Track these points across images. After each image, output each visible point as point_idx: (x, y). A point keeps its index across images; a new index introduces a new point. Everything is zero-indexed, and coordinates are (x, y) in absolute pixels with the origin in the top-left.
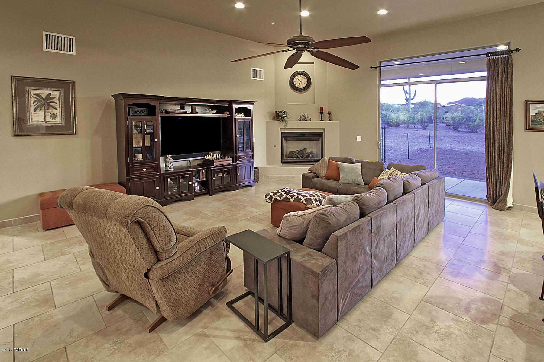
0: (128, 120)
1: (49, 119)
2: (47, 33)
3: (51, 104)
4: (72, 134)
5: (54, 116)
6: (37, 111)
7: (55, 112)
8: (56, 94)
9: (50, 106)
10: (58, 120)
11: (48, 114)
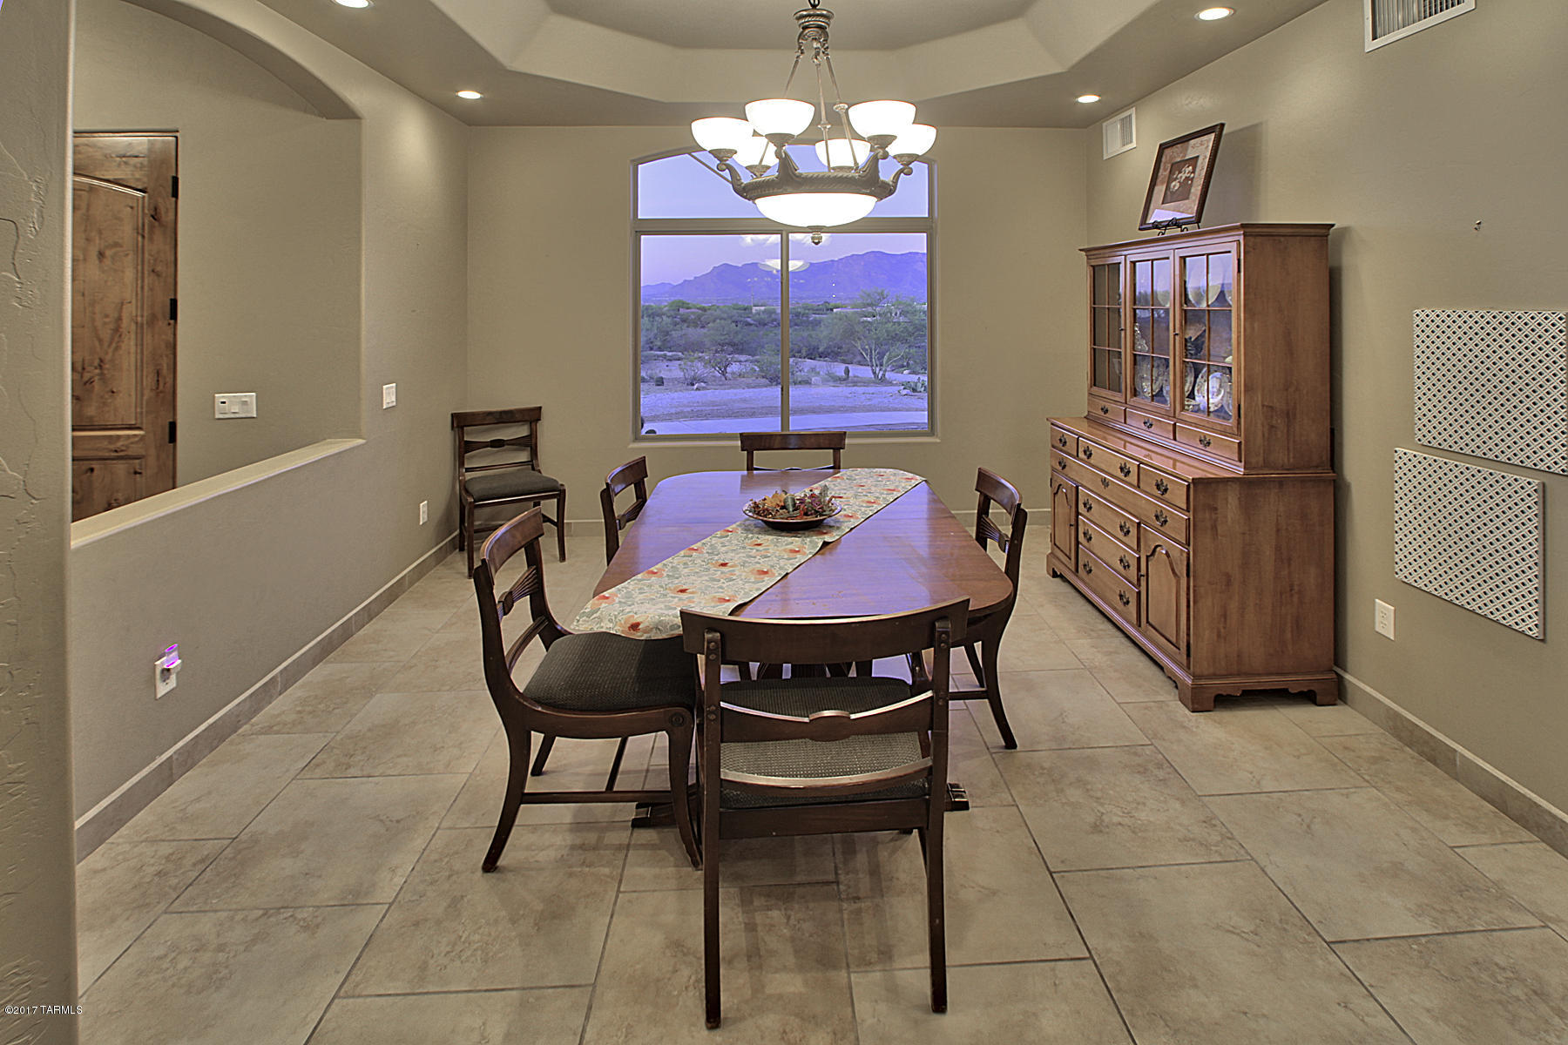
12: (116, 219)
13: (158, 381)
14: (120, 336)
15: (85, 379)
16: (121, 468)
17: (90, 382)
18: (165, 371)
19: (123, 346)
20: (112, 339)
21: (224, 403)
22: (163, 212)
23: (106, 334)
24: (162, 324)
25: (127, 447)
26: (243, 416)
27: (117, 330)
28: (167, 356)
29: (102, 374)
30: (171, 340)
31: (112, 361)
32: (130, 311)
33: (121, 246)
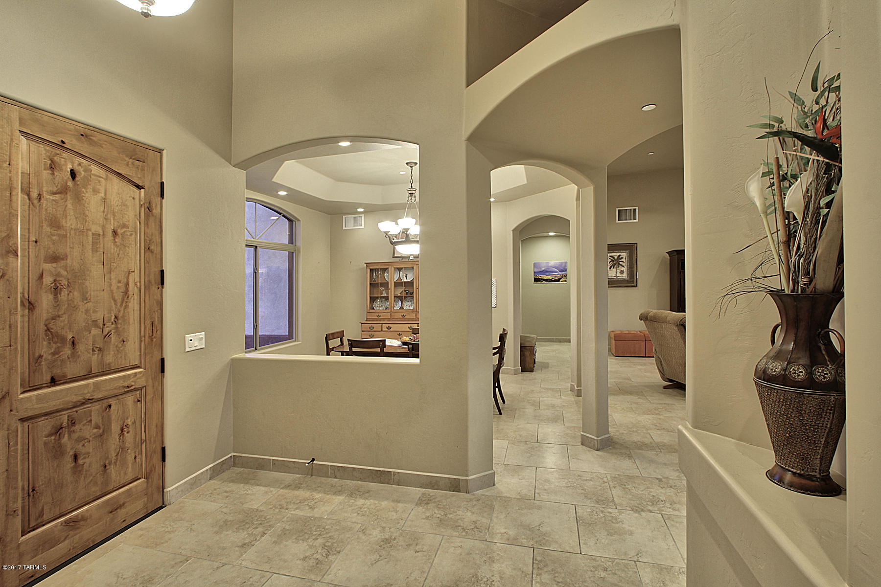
0: (680, 273)
1: (618, 274)
2: (619, 209)
3: (620, 263)
4: (634, 286)
5: (622, 272)
6: (612, 269)
7: (623, 269)
8: (624, 255)
9: (620, 264)
10: (625, 275)
11: (618, 271)
12: (125, 206)
13: (153, 329)
14: (128, 297)
15: (105, 333)
16: (130, 399)
17: (109, 334)
18: (156, 322)
19: (130, 305)
20: (123, 300)
21: (191, 340)
22: (154, 206)
23: (118, 296)
24: (154, 288)
25: (135, 382)
26: (199, 348)
27: (126, 292)
28: (157, 311)
29: (117, 328)
30: (160, 299)
31: (123, 316)
32: (134, 278)
33: (128, 228)
